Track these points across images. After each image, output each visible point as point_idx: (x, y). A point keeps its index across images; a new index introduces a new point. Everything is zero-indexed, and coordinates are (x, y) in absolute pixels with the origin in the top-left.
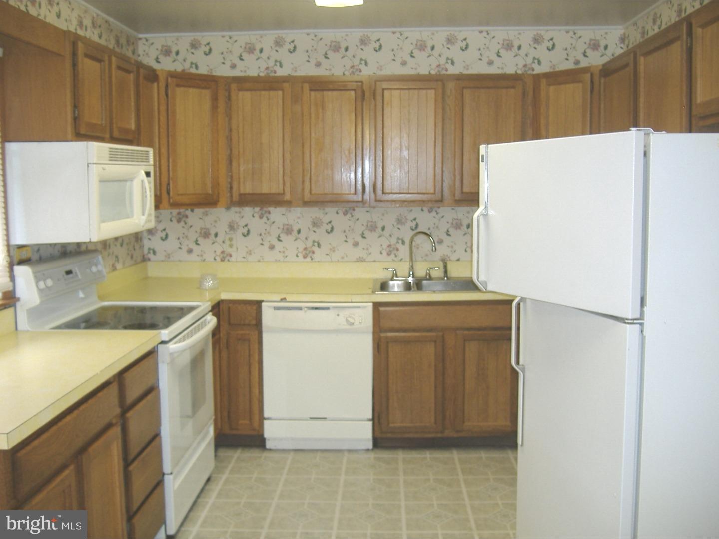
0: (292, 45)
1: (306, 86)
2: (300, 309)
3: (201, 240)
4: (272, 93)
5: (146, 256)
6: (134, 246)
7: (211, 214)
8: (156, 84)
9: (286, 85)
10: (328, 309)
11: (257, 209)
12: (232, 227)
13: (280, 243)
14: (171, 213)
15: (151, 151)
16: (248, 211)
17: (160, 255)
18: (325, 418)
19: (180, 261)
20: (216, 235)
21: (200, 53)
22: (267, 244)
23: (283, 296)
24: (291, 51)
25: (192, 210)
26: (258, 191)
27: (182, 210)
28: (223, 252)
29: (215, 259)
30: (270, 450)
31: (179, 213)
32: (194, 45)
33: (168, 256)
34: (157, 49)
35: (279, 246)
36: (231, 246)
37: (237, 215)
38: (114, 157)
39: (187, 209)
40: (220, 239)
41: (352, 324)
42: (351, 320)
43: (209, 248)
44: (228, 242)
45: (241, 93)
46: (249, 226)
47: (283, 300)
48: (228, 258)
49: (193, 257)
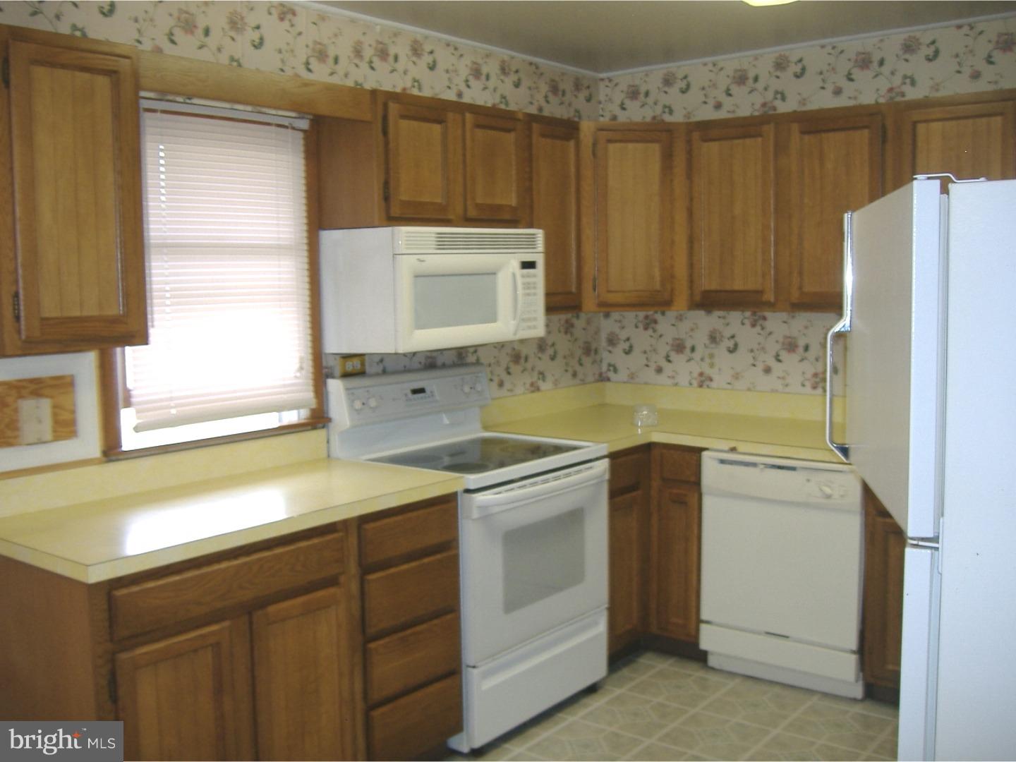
0: (800, 66)
1: (795, 127)
2: (754, 465)
3: (673, 356)
4: (748, 141)
5: (604, 375)
6: (580, 360)
7: (686, 318)
8: (572, 143)
9: (765, 128)
10: (793, 469)
11: (748, 314)
12: (714, 338)
13: (779, 364)
14: (637, 316)
15: (539, 234)
16: (735, 317)
17: (623, 375)
18: (787, 637)
19: (646, 383)
20: (693, 349)
21: (674, 90)
22: (760, 366)
23: (733, 444)
24: (798, 74)
25: (663, 313)
26: (728, 288)
27: (650, 313)
28: (701, 374)
29: (691, 384)
30: (713, 669)
31: (646, 317)
32: (668, 81)
33: (632, 376)
34: (622, 91)
35: (777, 369)
36: (712, 365)
37: (722, 321)
38: (443, 244)
39: (656, 312)
40: (697, 355)
41: (829, 497)
42: (828, 491)
43: (683, 368)
44: (707, 360)
45: (706, 144)
46: (737, 339)
47: (733, 450)
48: (708, 383)
49: (662, 378)
